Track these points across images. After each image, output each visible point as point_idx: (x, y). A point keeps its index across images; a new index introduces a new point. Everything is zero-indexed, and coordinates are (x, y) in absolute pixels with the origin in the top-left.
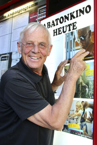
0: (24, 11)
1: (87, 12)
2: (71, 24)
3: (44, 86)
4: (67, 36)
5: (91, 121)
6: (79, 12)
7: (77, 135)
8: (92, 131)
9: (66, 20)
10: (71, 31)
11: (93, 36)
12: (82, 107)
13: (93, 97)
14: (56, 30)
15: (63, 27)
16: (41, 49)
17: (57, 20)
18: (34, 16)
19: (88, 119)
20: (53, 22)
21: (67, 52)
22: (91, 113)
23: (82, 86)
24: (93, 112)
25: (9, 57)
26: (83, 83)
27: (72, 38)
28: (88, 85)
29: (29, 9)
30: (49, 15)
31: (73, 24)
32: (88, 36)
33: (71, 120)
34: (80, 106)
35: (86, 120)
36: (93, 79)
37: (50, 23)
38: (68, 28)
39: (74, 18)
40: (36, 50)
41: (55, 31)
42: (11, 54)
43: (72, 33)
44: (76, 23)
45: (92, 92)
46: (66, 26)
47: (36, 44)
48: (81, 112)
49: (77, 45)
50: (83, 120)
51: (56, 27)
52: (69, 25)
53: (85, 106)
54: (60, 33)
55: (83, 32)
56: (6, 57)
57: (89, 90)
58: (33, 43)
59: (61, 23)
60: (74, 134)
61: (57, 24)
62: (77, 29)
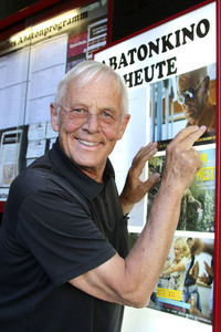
0: (57, 31)
1: (201, 35)
2: (164, 63)
3: (106, 205)
4: (156, 89)
5: (209, 284)
6: (181, 34)
7: (177, 314)
8: (211, 307)
9: (153, 52)
10: (165, 77)
11: (214, 90)
12: (189, 250)
13: (212, 229)
14: (131, 74)
15: (146, 69)
16: (103, 124)
17: (131, 52)
18: (80, 43)
19: (202, 279)
20: (123, 56)
21: (155, 125)
22: (210, 265)
23: (189, 204)
24: (213, 263)
25: (21, 136)
26: (191, 197)
27: (166, 94)
28: (202, 202)
29: (67, 27)
30: (113, 40)
31: (169, 61)
32: (202, 90)
33: (164, 282)
34: (184, 249)
35: (198, 281)
36: (214, 188)
37: (115, 58)
38: (157, 71)
39: (171, 47)
40: (93, 126)
41: (128, 77)
42: (26, 128)
43: (166, 82)
44: (175, 59)
45: (210, 217)
46: (153, 66)
47: (93, 111)
48: (186, 262)
49: (178, 109)
50: (190, 281)
51: (131, 69)
52: (160, 65)
53: (195, 248)
54: (139, 81)
55: (191, 81)
56: (14, 135)
57: (204, 213)
58: (86, 110)
59: (141, 59)
60: (170, 312)
61: (132, 62)
62: (179, 73)
